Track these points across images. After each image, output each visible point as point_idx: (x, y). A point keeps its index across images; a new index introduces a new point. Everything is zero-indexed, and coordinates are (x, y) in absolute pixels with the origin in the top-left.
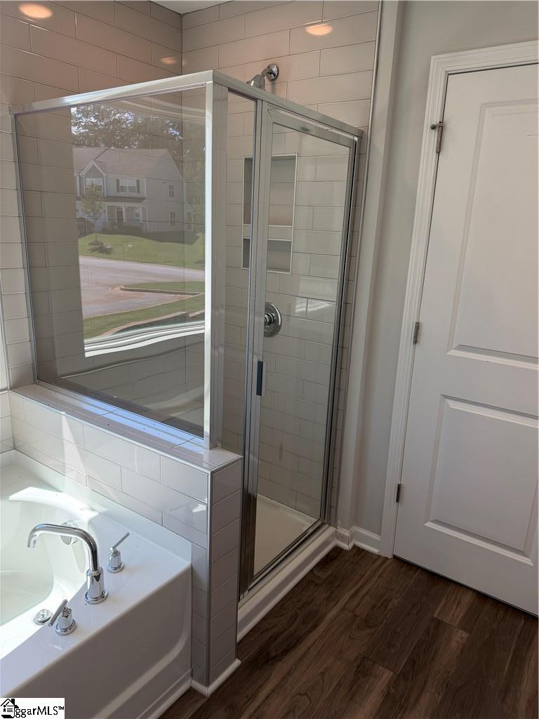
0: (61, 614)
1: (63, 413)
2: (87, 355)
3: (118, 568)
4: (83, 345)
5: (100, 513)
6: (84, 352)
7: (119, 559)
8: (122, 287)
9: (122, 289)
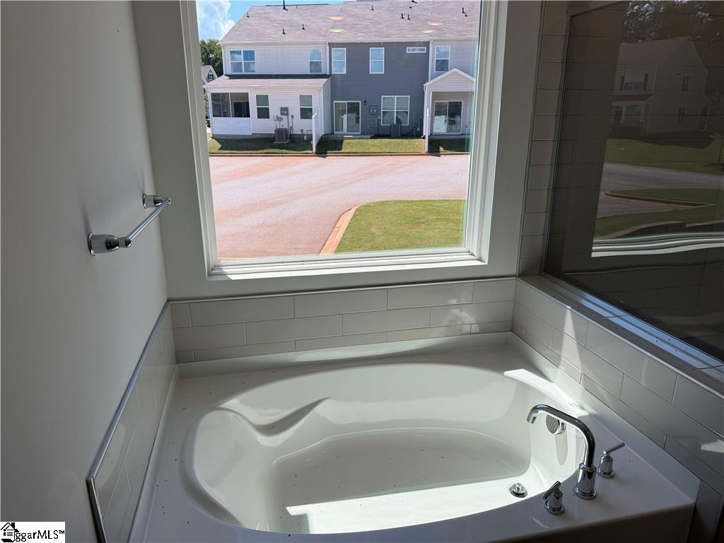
0: (553, 494)
1: (569, 307)
2: (594, 255)
3: (609, 474)
4: (591, 244)
5: (590, 414)
6: (591, 251)
7: (611, 465)
8: (608, 192)
9: (606, 194)
